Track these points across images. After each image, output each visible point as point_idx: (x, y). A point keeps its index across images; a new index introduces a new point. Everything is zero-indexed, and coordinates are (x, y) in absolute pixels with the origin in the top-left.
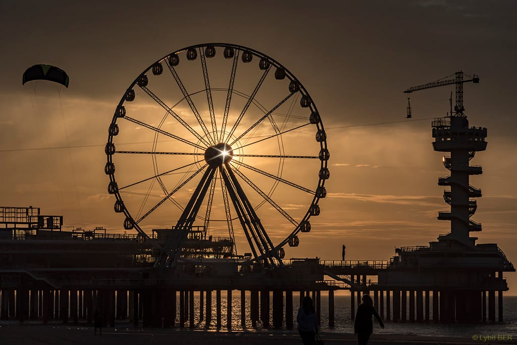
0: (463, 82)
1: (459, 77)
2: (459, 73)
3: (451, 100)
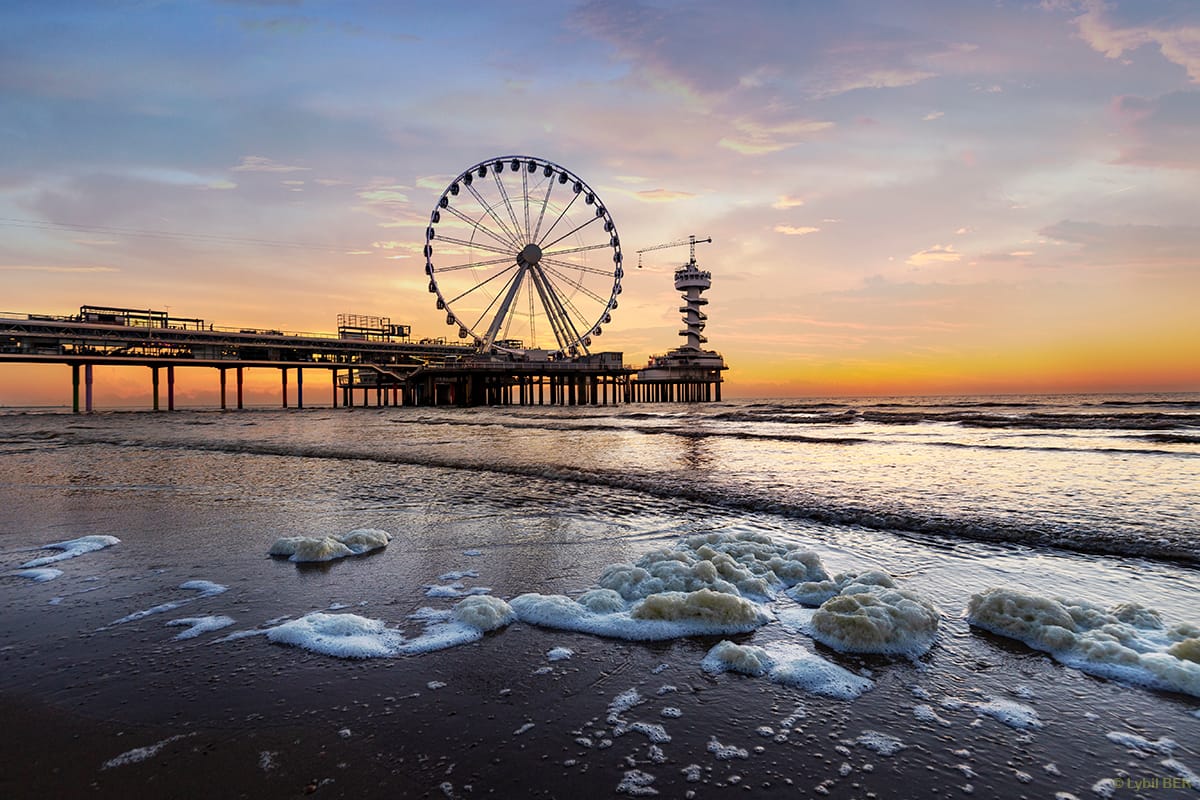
3: (688, 255)
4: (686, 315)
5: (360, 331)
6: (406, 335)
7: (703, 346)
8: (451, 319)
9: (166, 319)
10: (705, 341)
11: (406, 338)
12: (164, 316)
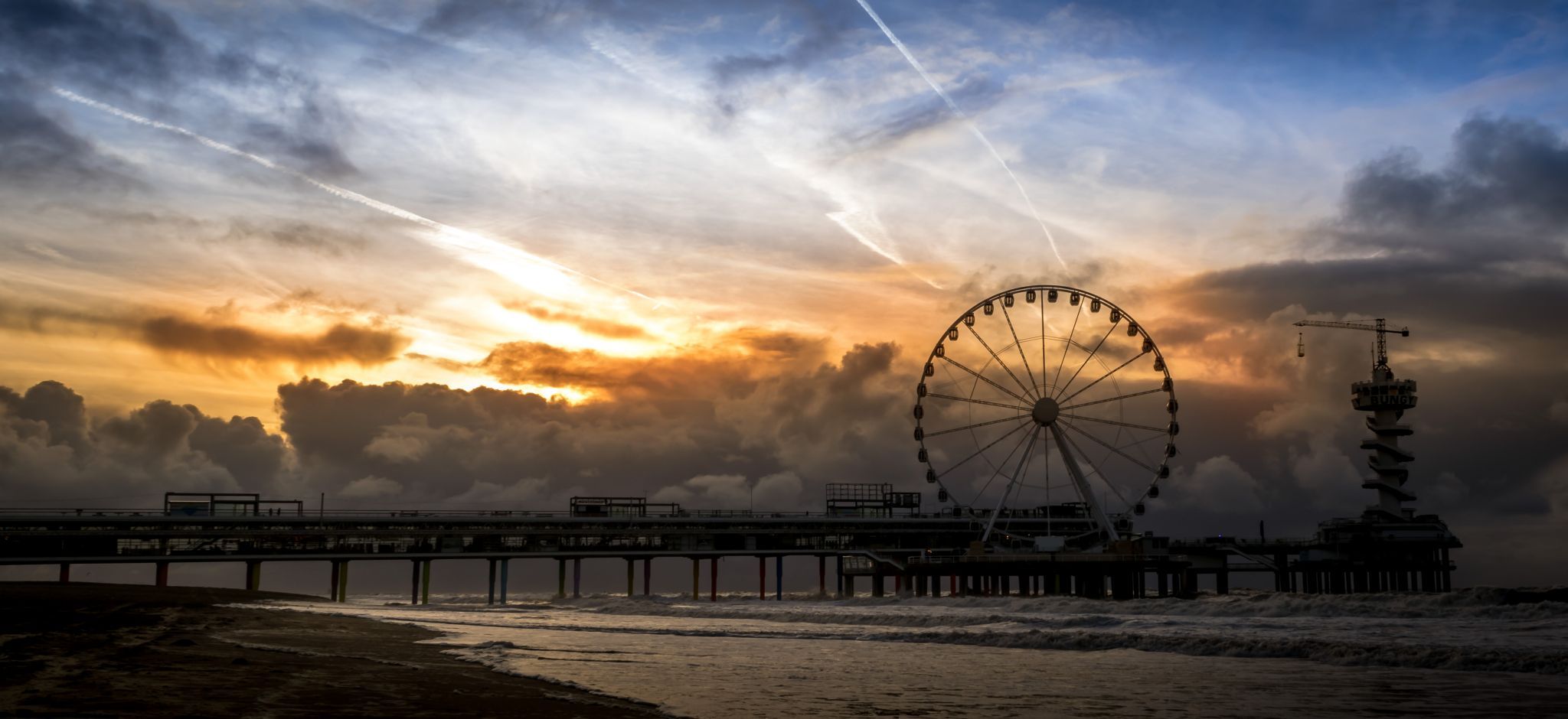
0: (1385, 331)
1: (1381, 325)
2: (1381, 320)
3: (1373, 351)
5: (853, 504)
6: (916, 506)
9: (644, 506)
10: (1412, 498)
11: (916, 510)
12: (642, 502)
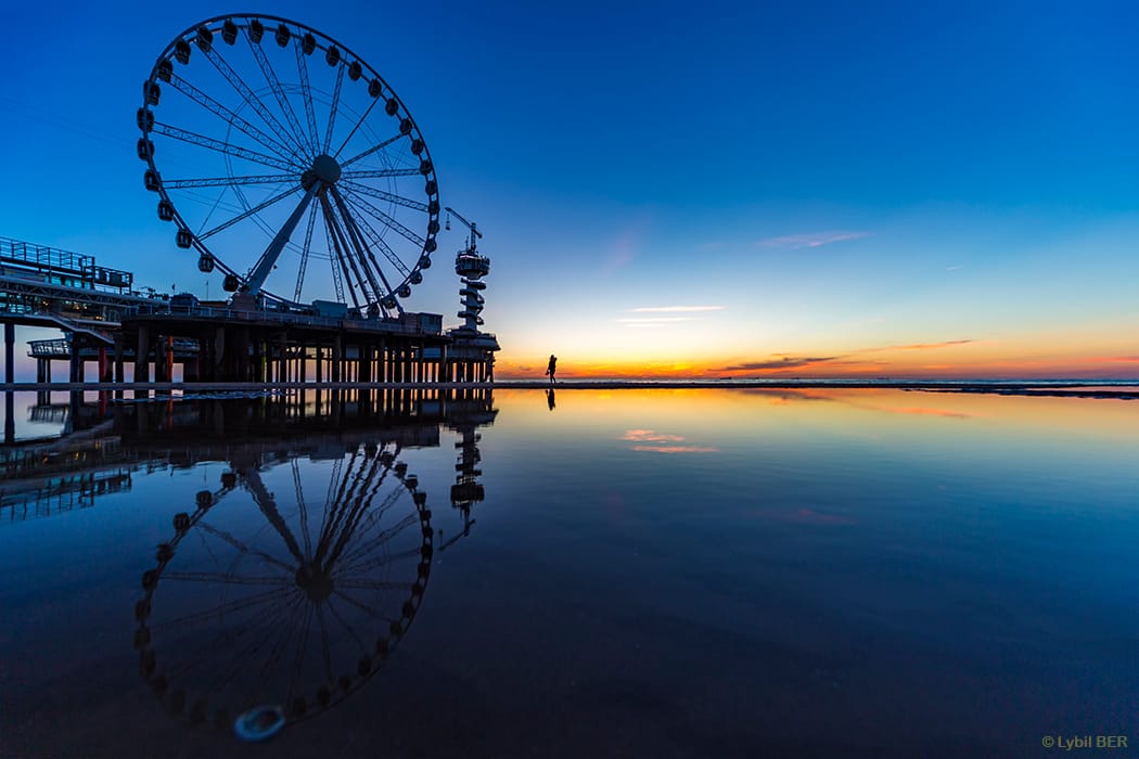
4: (465, 298)
6: (125, 285)
7: (479, 328)
8: (207, 262)
10: (482, 323)
11: (126, 290)
